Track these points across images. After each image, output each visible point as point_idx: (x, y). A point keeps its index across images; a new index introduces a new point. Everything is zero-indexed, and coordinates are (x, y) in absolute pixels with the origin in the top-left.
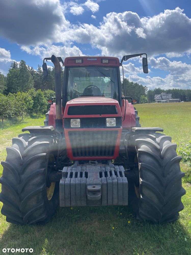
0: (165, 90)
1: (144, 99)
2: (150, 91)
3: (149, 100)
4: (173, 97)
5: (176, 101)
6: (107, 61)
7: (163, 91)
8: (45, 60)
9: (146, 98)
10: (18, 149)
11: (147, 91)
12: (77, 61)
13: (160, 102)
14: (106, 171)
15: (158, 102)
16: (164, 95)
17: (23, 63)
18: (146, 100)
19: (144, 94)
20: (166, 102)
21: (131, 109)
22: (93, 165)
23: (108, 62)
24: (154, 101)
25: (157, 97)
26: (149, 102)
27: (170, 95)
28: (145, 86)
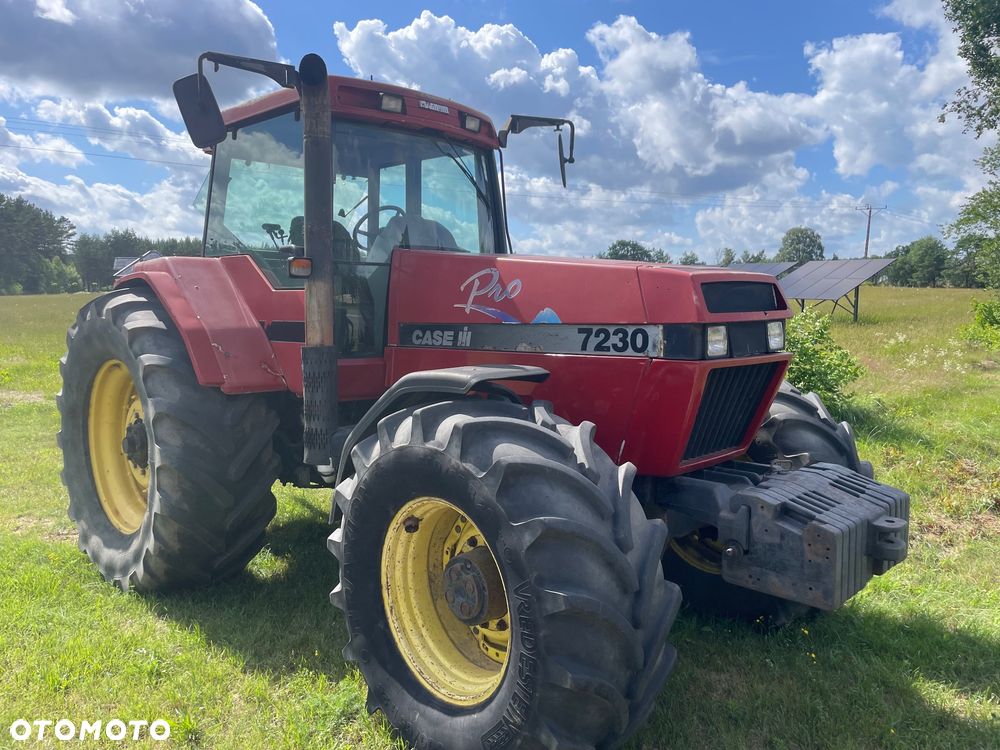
1: (61, 274)
2: (84, 243)
3: (88, 279)
7: (148, 245)
9: (72, 270)
11: (74, 238)
12: (387, 103)
18: (75, 280)
19: (60, 252)
25: (126, 268)
26: (90, 289)
28: (63, 220)
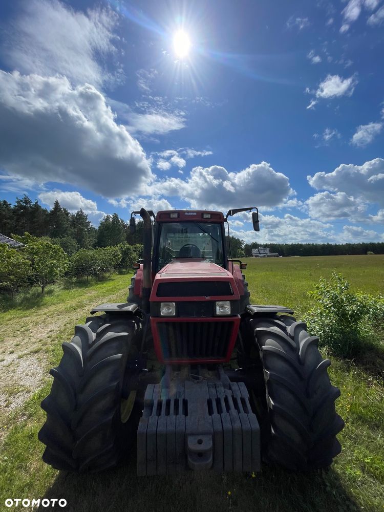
0: (262, 244)
1: (241, 253)
2: (247, 245)
3: (246, 254)
4: (271, 252)
5: (274, 256)
6: (209, 216)
7: (261, 245)
8: (133, 214)
9: (243, 252)
10: (79, 346)
11: (244, 245)
12: (172, 216)
13: (258, 256)
14: (219, 397)
15: (256, 256)
16: (261, 250)
17: (116, 216)
18: (243, 254)
19: (241, 248)
20: (264, 256)
21: (237, 273)
22: (196, 382)
23: (211, 217)
24: (252, 255)
25: (254, 251)
26: (246, 257)
27: (268, 250)
28: (242, 240)
